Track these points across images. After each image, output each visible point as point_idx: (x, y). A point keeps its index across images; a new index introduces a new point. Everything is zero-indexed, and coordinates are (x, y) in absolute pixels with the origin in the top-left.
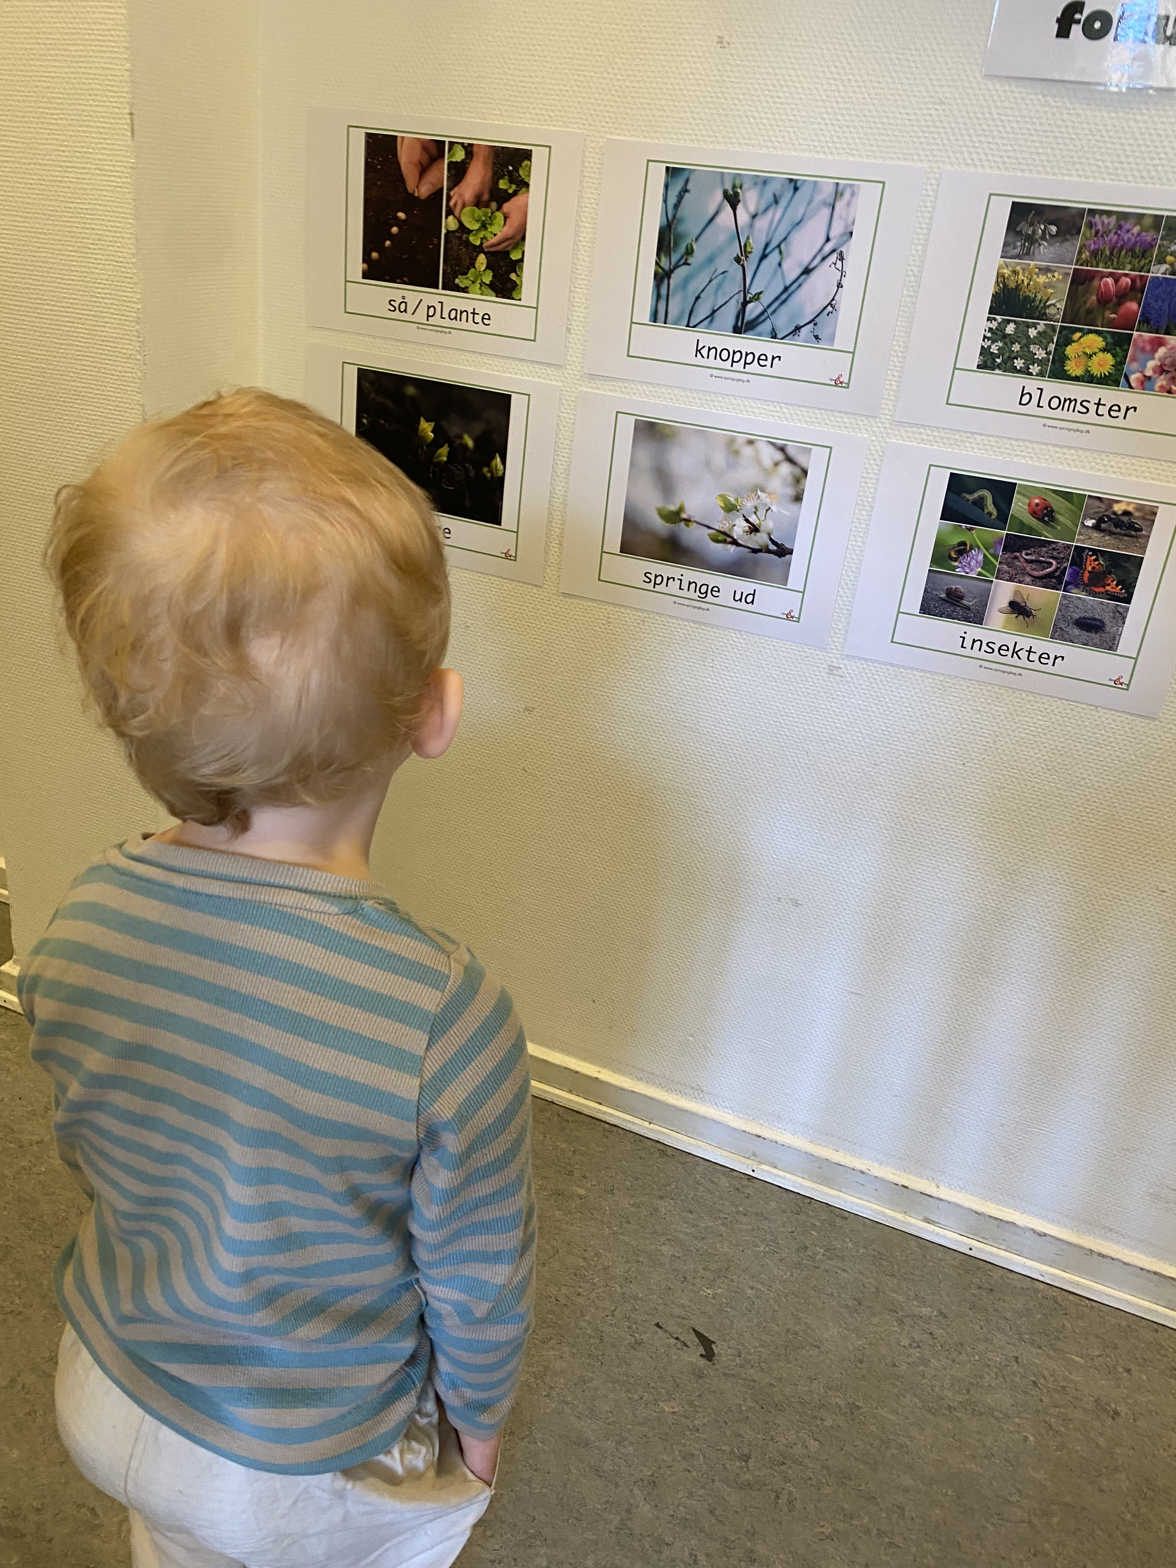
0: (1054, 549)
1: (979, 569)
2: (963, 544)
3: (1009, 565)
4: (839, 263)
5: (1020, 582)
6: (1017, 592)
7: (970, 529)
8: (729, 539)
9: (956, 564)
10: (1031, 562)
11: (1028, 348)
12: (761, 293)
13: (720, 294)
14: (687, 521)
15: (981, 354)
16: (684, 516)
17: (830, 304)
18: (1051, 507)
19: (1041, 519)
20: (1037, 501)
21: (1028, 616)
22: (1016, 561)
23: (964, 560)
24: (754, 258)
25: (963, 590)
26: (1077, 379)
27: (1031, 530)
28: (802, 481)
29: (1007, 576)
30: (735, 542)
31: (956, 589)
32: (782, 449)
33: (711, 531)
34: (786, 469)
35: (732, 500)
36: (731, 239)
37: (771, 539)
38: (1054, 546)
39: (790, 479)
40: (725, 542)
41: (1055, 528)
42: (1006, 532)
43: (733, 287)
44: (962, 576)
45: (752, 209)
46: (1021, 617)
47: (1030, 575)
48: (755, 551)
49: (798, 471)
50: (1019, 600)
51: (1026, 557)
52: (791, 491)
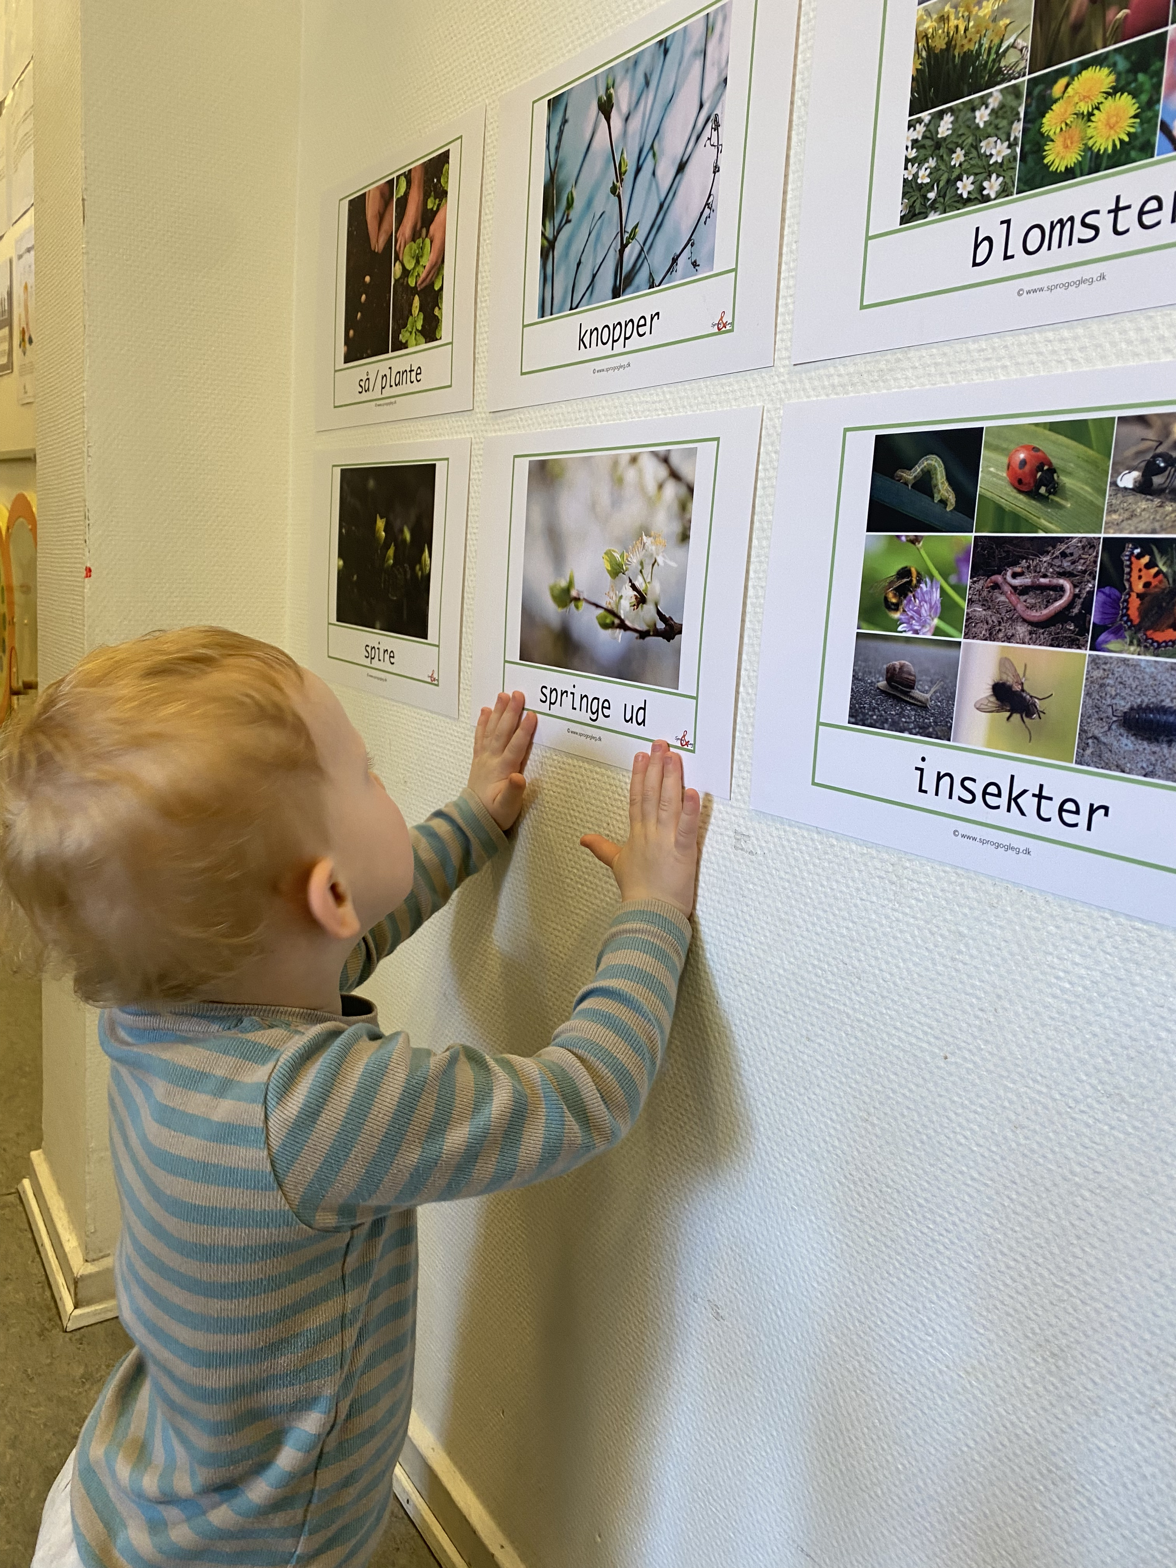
0: (1064, 555)
1: (936, 621)
2: (905, 572)
3: (986, 604)
4: (715, 133)
5: (1009, 639)
6: (1004, 663)
7: (914, 541)
8: (617, 621)
9: (896, 615)
10: (1023, 591)
11: (976, 147)
12: (636, 227)
13: (599, 246)
14: (577, 599)
15: (904, 195)
16: (574, 593)
17: (707, 204)
18: (1050, 464)
19: (1032, 494)
20: (1022, 456)
21: (1029, 715)
22: (996, 593)
23: (912, 604)
24: (628, 178)
25: (912, 669)
26: (1070, 174)
27: (1018, 521)
28: (689, 505)
29: (983, 630)
30: (623, 626)
31: (902, 667)
32: (665, 460)
33: (600, 611)
34: (671, 490)
35: (617, 555)
36: (607, 163)
37: (659, 613)
38: (1063, 547)
39: (675, 507)
40: (611, 626)
41: (1060, 507)
42: (974, 534)
43: (610, 233)
44: (908, 640)
45: (625, 109)
46: (1016, 717)
47: (1025, 620)
48: (643, 635)
49: (683, 490)
50: (1010, 680)
51: (1017, 582)
52: (676, 528)
